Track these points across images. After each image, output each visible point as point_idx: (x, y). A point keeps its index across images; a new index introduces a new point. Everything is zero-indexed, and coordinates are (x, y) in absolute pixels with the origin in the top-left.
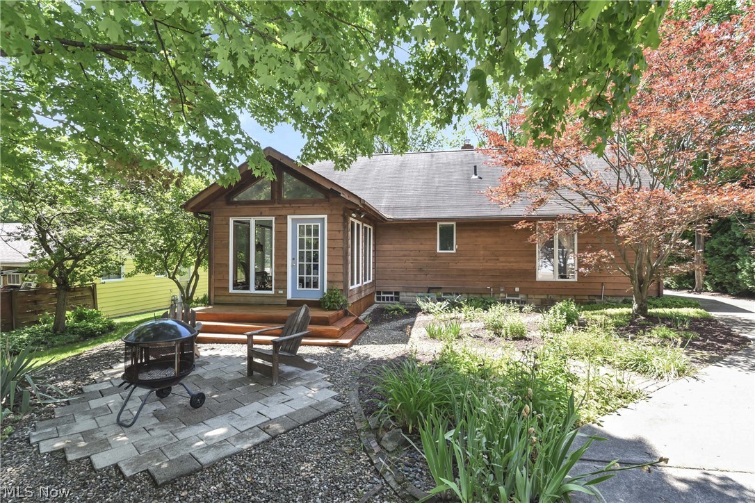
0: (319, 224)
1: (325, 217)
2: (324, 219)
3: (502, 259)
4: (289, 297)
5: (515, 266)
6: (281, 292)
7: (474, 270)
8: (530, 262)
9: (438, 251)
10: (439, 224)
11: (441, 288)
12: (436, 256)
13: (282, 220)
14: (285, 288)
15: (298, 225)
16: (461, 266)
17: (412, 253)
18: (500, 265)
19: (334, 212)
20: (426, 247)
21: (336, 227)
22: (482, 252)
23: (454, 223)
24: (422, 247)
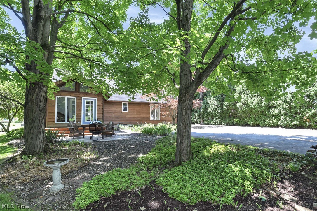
0: (94, 101)
1: (96, 98)
2: (96, 99)
3: (141, 114)
4: (82, 124)
5: (145, 116)
6: (79, 122)
7: (133, 117)
8: (148, 115)
9: (122, 111)
10: (123, 102)
11: (123, 123)
12: (122, 113)
13: (79, 98)
14: (81, 121)
15: (85, 100)
16: (129, 116)
17: (113, 112)
18: (141, 116)
19: (99, 97)
20: (118, 109)
21: (100, 102)
22: (136, 112)
23: (128, 103)
24: (117, 110)
